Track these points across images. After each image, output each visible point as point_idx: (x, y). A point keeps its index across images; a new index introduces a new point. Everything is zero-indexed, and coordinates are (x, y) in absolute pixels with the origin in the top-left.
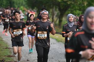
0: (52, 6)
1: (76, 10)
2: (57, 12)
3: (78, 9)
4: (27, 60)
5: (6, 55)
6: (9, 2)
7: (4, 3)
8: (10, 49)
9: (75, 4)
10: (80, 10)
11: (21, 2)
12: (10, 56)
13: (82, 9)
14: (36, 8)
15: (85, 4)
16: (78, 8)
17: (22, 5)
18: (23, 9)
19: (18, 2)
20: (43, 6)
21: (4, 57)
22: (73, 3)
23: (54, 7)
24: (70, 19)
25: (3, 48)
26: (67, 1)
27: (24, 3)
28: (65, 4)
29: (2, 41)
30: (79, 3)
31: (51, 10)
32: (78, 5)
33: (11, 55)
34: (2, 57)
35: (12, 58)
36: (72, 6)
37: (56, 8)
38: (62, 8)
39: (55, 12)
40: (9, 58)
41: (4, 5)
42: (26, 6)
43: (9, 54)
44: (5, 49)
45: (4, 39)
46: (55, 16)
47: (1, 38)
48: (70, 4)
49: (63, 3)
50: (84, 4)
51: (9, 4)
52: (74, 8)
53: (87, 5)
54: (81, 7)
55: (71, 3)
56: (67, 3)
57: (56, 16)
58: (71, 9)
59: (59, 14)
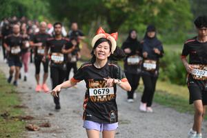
0: (95, 15)
1: (138, 23)
3: (141, 22)
4: (50, 114)
5: (11, 104)
6: (17, 8)
8: (19, 93)
9: (137, 13)
10: (145, 23)
11: (39, 8)
12: (18, 107)
13: (149, 21)
16: (143, 20)
17: (41, 13)
19: (34, 8)
20: (80, 16)
21: (8, 109)
22: (133, 10)
23: (99, 18)
25: (7, 93)
26: (123, 7)
27: (45, 10)
28: (118, 12)
30: (143, 10)
31: (93, 24)
32: (142, 14)
33: (21, 105)
34: (4, 108)
35: (22, 110)
36: (131, 16)
37: (102, 19)
38: (113, 20)
40: (16, 110)
41: (8, 14)
42: (48, 15)
43: (17, 103)
44: (10, 93)
48: (127, 13)
49: (115, 11)
50: (152, 12)
51: (18, 13)
52: (135, 20)
53: (158, 14)
54: (147, 18)
55: (130, 11)
58: (130, 22)
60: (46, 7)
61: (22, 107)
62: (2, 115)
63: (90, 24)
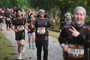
0: (53, 5)
2: (58, 12)
4: (30, 58)
5: (9, 53)
6: (12, 2)
7: (7, 2)
8: (13, 47)
9: (76, 4)
12: (13, 54)
14: (38, 7)
15: (85, 4)
17: (25, 4)
18: (26, 9)
19: (21, 1)
20: (45, 6)
21: (8, 55)
23: (56, 6)
24: (68, 17)
25: (7, 46)
27: (27, 3)
28: (66, 3)
29: (6, 39)
30: (79, 2)
32: (78, 4)
34: (5, 55)
36: (72, 5)
38: (63, 8)
39: (56, 12)
40: (12, 56)
41: (7, 5)
42: (29, 5)
43: (12, 52)
44: (9, 47)
45: (7, 38)
46: (56, 16)
47: (5, 37)
48: (70, 4)
49: (64, 3)
51: (12, 4)
53: (87, 4)
55: (72, 3)
56: (68, 2)
57: (58, 15)
58: (72, 9)
59: (61, 13)
60: (28, 1)
61: (15, 54)
62: (4, 59)
63: (51, 10)
